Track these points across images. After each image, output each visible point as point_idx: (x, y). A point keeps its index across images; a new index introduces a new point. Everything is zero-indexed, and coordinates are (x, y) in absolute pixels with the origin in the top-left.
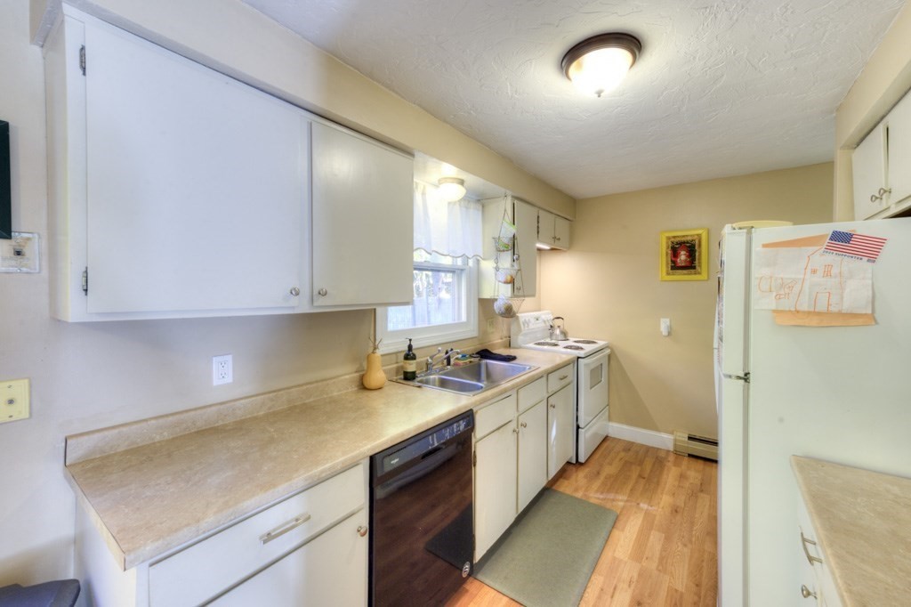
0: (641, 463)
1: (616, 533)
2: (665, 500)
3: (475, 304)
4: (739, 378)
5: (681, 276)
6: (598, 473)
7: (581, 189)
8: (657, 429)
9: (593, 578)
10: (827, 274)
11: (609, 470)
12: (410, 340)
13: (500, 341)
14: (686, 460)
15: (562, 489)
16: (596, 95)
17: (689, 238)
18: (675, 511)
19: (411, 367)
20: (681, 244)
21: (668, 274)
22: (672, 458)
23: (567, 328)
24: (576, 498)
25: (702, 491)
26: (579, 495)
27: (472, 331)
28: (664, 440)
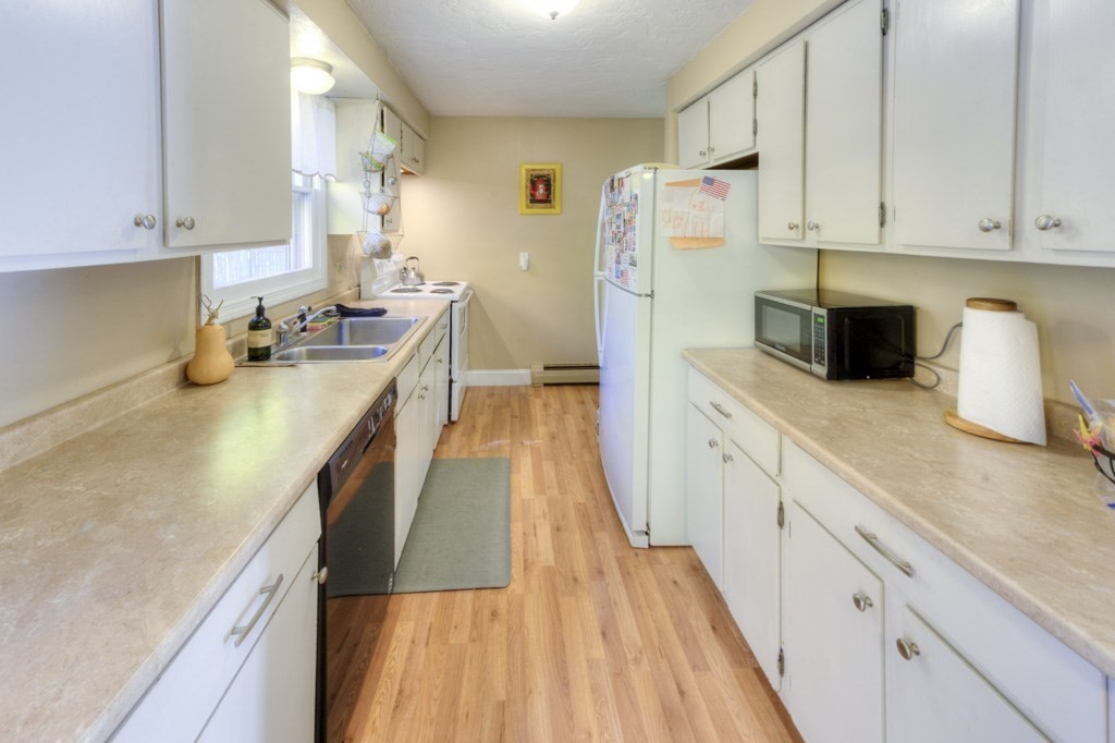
0: (508, 404)
1: (514, 477)
2: (541, 431)
3: (323, 243)
4: (647, 295)
5: (539, 209)
6: (474, 427)
7: (444, 104)
8: (514, 366)
9: (512, 528)
10: (701, 209)
11: (482, 420)
12: (261, 299)
13: (349, 292)
14: (544, 391)
15: (444, 456)
16: (550, 17)
17: (546, 173)
18: (553, 437)
19: (264, 339)
20: (539, 177)
21: (528, 207)
22: (531, 391)
23: (423, 270)
24: (464, 459)
25: (565, 413)
26: (464, 455)
27: (319, 282)
28: (521, 376)
